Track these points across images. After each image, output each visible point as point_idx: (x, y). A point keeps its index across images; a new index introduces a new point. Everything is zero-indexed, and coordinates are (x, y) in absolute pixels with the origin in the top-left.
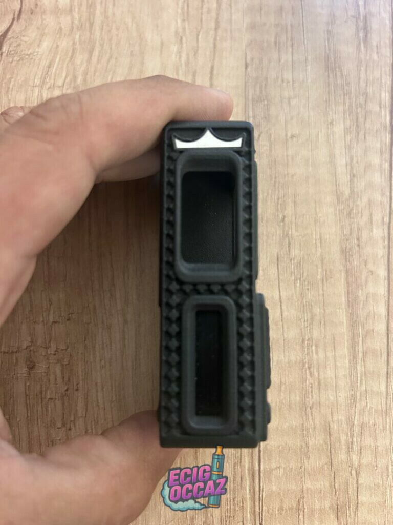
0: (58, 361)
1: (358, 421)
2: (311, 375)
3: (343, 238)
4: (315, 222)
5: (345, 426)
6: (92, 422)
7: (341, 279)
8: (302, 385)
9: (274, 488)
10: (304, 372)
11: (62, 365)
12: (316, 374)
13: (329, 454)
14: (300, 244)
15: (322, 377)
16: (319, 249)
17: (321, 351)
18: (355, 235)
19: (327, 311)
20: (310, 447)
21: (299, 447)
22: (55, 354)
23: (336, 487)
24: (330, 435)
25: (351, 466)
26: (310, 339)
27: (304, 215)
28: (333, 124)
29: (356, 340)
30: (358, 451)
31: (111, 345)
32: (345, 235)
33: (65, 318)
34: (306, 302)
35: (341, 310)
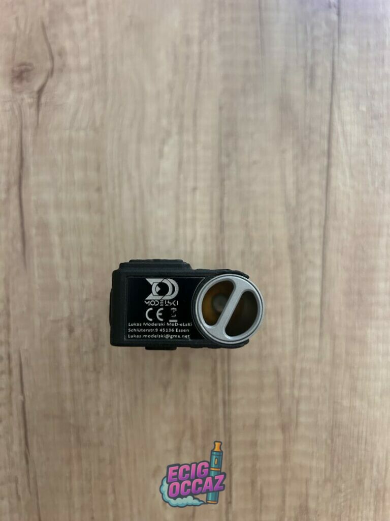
0: (90, 326)
3: (290, 237)
4: (270, 225)
5: (289, 370)
9: (239, 412)
11: (93, 329)
12: (269, 334)
15: (273, 336)
20: (264, 384)
25: (293, 397)
29: (298, 310)
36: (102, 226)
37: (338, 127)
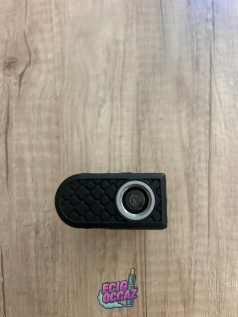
0: (50, 229)
1: (194, 258)
3: (186, 168)
5: (187, 260)
8: (166, 241)
9: (153, 291)
10: (167, 234)
11: (52, 231)
12: (173, 235)
13: (180, 274)
15: (176, 237)
16: (174, 174)
17: (175, 224)
19: (178, 204)
20: (170, 271)
21: (165, 271)
22: (48, 226)
23: (183, 290)
24: (180, 265)
25: (191, 280)
29: (193, 218)
30: (194, 273)
35: (185, 204)
36: (59, 161)
37: (216, 96)
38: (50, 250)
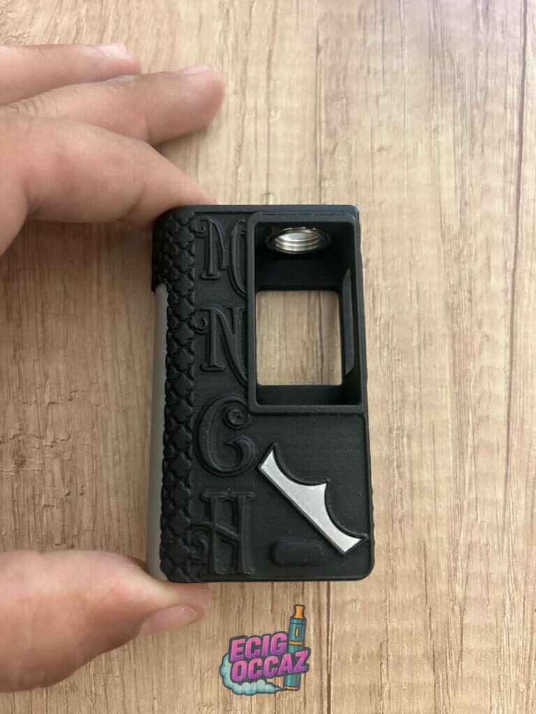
0: (57, 455)
1: (464, 539)
2: (401, 476)
3: (449, 289)
4: (411, 266)
5: (446, 546)
6: (101, 537)
7: (445, 347)
8: (388, 490)
9: (348, 628)
10: (391, 473)
11: (62, 461)
12: (408, 475)
13: (424, 583)
14: (389, 299)
15: (416, 480)
16: (415, 305)
17: (414, 444)
18: (465, 286)
19: (424, 390)
20: (398, 574)
21: (383, 574)
22: (52, 446)
23: (432, 627)
24: (425, 557)
25: (454, 600)
26: (401, 428)
27: (395, 258)
28: (438, 132)
29: (465, 430)
30: (463, 580)
31: (128, 435)
32: (451, 287)
33: (66, 397)
34: (396, 377)
35: (444, 390)
38: (57, 512)
